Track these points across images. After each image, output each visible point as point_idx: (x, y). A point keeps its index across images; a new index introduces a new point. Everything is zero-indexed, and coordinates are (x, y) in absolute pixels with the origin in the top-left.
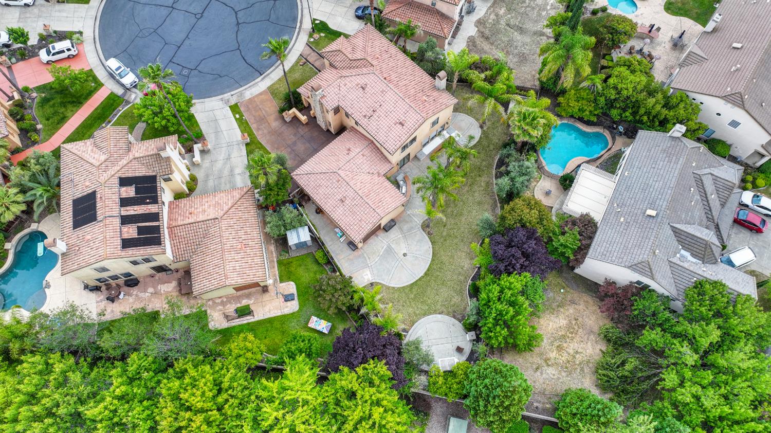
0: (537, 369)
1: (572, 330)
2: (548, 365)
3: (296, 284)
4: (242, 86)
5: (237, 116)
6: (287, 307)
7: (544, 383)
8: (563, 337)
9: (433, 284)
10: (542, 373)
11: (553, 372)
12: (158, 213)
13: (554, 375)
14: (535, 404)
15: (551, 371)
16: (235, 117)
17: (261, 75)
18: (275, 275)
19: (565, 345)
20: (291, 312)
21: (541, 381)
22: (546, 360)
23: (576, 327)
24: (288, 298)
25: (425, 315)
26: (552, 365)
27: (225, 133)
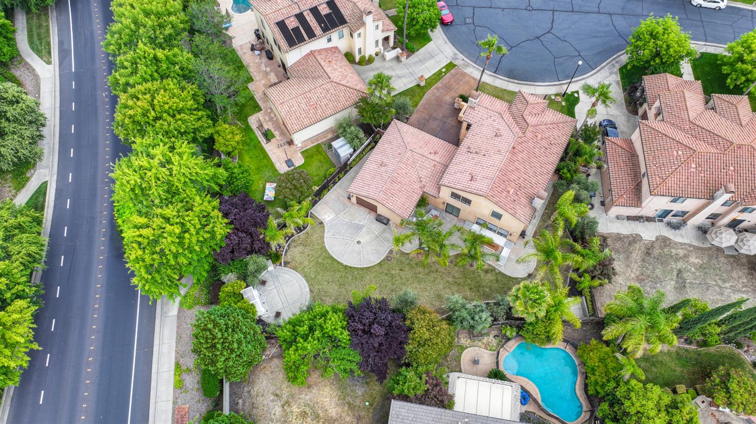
5: (444, 70)
6: (281, 164)
12: (316, 36)
13: (275, 414)
14: (240, 401)
15: (278, 410)
16: (442, 68)
18: (306, 146)
20: (278, 169)
22: (287, 403)
24: (289, 162)
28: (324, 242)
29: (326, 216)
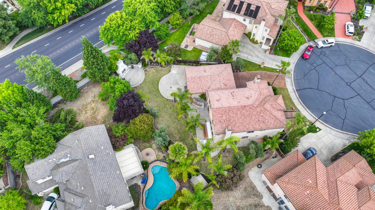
0: (95, 96)
1: (94, 118)
2: (92, 101)
3: (189, 51)
4: (294, 80)
5: (277, 70)
6: (184, 45)
7: (89, 95)
8: (94, 113)
9: (153, 89)
10: (92, 96)
11: (89, 100)
12: (239, 14)
13: (88, 100)
14: (86, 87)
15: (90, 100)
16: (278, 69)
17: (296, 90)
18: (198, 47)
19: (92, 111)
20: (181, 44)
21: (90, 95)
22: (94, 101)
23: (93, 120)
24: (187, 46)
25: (145, 79)
26: (91, 102)
27: (272, 62)
28: (162, 77)
29: (174, 71)
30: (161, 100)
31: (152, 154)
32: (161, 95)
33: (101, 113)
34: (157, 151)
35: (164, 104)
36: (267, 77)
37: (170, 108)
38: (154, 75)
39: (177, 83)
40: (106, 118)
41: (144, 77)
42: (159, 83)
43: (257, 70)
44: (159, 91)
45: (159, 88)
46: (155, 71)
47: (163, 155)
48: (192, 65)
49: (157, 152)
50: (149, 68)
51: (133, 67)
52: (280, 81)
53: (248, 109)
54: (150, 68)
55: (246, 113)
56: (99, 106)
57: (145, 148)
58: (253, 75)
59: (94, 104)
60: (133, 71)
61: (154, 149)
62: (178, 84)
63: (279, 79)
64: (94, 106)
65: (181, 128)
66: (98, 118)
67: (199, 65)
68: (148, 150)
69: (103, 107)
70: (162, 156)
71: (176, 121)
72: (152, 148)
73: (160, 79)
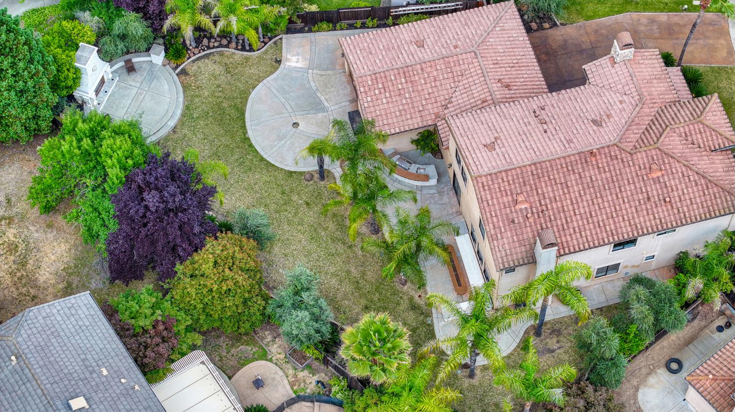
2: (2, 218)
5: (695, 3)
22: (10, 220)
28: (254, 87)
29: (294, 59)
30: (265, 178)
31: (274, 379)
32: (262, 159)
33: (46, 259)
34: (289, 366)
35: (283, 193)
36: (657, 35)
37: (308, 204)
38: (219, 86)
39: (317, 106)
40: (70, 275)
41: (181, 99)
42: (247, 115)
43: (619, 12)
44: (251, 145)
45: (250, 134)
46: (218, 69)
47: (316, 378)
48: (364, 26)
49: (291, 372)
50: (193, 61)
51: (130, 68)
52: (711, 41)
53: (603, 161)
54: (198, 59)
55: (600, 178)
56: (36, 235)
57: (243, 362)
58: (604, 32)
59: (15, 231)
60: (134, 80)
61: (276, 364)
62: (324, 109)
63: (706, 37)
64: (15, 237)
65: (364, 274)
66: (42, 279)
67: (390, 21)
68: (257, 368)
69: (49, 235)
70: (314, 384)
71: (340, 248)
72: (271, 360)
73: (245, 96)
